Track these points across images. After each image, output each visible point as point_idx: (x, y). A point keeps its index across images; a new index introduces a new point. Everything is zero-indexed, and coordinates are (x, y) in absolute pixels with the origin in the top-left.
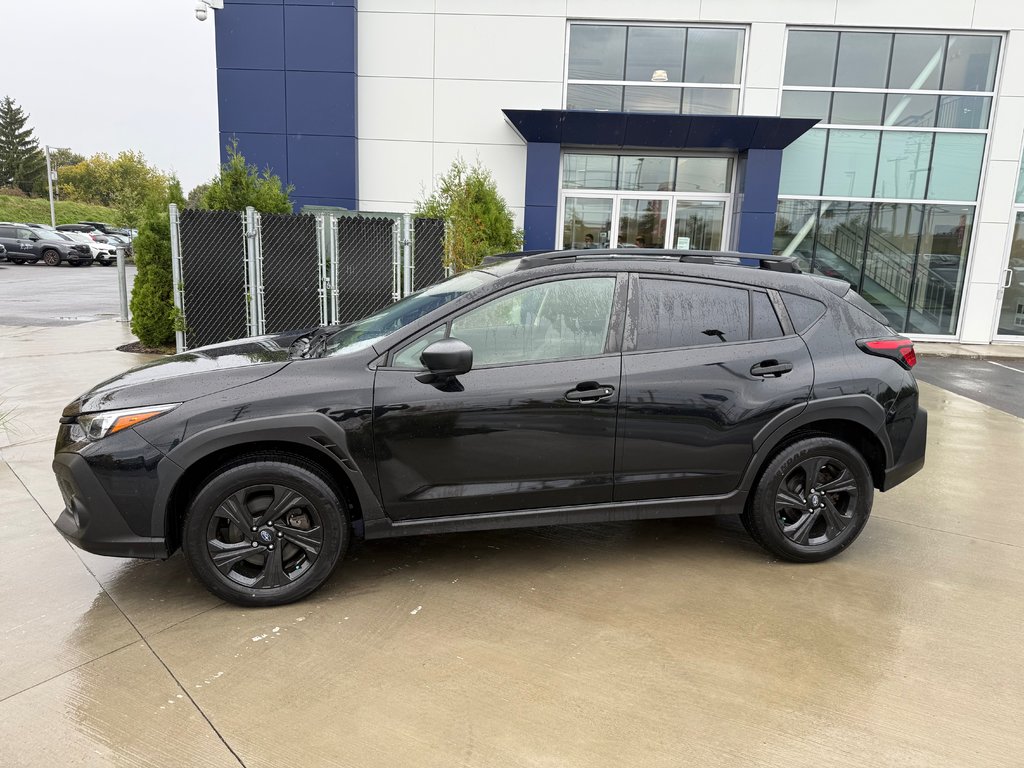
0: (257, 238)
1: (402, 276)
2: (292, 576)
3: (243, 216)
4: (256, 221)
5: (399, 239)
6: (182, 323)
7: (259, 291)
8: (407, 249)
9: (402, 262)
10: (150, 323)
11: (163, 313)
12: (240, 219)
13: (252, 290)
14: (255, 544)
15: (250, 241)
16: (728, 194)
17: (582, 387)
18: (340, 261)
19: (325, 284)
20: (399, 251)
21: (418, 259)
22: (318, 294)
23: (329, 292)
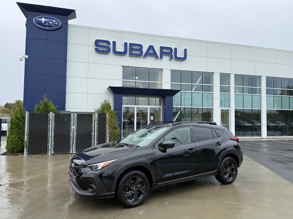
0: (53, 120)
1: (95, 129)
2: (140, 198)
3: (49, 114)
4: (53, 116)
5: (94, 119)
6: (27, 145)
7: (52, 135)
8: (96, 121)
9: (95, 125)
10: (14, 146)
11: (18, 143)
12: (48, 115)
13: (50, 135)
14: (132, 192)
15: (51, 121)
16: (161, 106)
17: (191, 149)
18: (77, 125)
19: (72, 132)
20: (94, 122)
21: (99, 124)
22: (70, 135)
23: (73, 134)
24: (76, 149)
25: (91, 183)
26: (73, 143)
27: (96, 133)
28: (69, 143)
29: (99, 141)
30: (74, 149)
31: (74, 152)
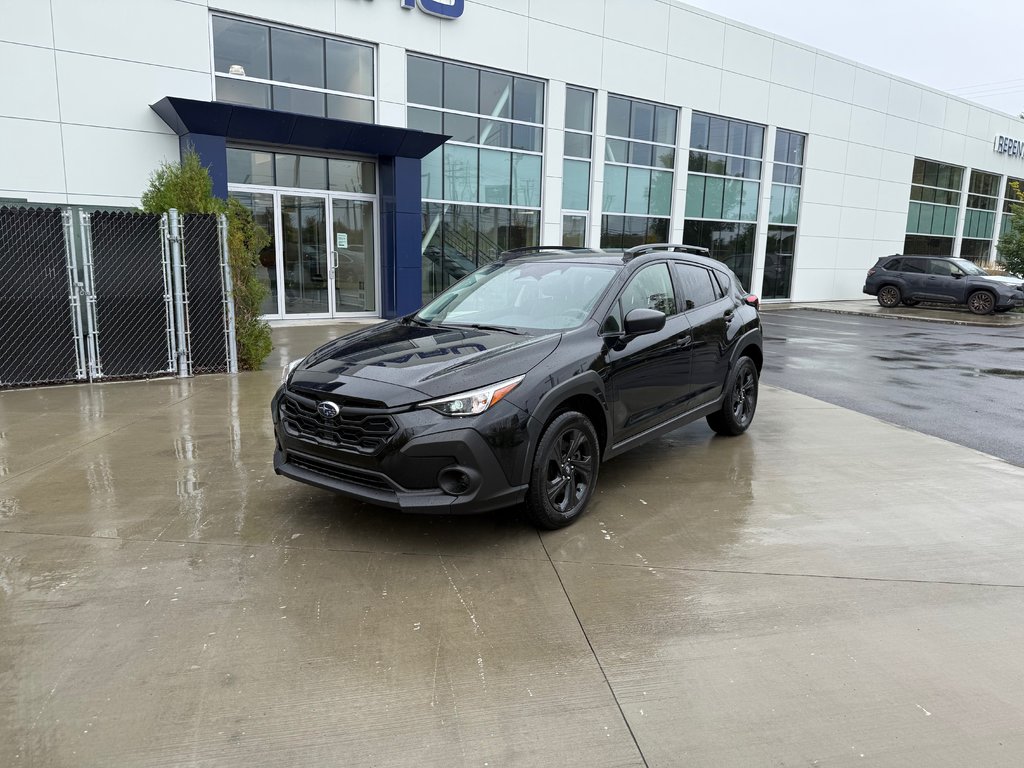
1: (173, 279)
5: (167, 236)
8: (176, 247)
9: (172, 261)
14: (563, 477)
16: (374, 196)
18: (95, 262)
19: (77, 289)
20: (167, 249)
21: (190, 257)
22: (69, 302)
23: (83, 299)
24: (102, 362)
25: (457, 462)
26: (85, 337)
27: (179, 293)
28: (68, 339)
29: (197, 328)
30: (92, 363)
31: (94, 375)
